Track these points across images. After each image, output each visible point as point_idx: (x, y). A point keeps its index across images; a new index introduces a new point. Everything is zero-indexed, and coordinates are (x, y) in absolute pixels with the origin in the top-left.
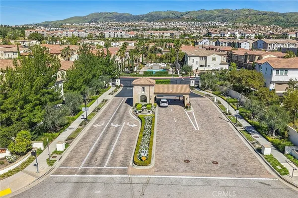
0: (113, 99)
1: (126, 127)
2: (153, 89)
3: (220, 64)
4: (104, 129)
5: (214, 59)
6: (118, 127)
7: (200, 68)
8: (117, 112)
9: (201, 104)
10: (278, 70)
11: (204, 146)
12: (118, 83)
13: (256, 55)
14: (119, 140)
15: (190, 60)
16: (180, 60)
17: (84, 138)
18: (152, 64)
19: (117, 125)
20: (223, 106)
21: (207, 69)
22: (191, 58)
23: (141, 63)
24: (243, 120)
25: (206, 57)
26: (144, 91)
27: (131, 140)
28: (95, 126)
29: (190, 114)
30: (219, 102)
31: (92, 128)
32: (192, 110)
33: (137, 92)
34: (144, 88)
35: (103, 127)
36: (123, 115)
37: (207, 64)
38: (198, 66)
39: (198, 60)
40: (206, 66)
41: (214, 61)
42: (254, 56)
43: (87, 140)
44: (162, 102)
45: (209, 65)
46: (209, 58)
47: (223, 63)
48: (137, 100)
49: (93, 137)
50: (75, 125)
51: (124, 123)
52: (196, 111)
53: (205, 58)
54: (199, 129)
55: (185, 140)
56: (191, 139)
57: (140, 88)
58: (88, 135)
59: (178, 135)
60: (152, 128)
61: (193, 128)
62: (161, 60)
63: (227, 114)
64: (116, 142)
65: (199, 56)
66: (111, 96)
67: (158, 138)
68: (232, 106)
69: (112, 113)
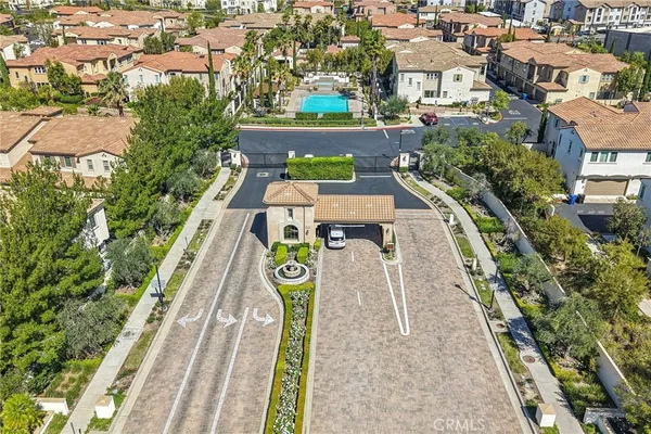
0: (225, 216)
1: (251, 328)
2: (311, 213)
3: (471, 90)
4: (202, 335)
5: (458, 78)
6: (233, 326)
7: (425, 101)
8: (232, 269)
9: (420, 234)
10: (595, 152)
11: (417, 394)
12: (237, 158)
13: (554, 68)
14: (234, 376)
15: (402, 79)
16: (382, 72)
17: (156, 370)
18: (317, 78)
19: (232, 320)
20: (467, 242)
21: (441, 101)
22: (406, 74)
23: (291, 71)
24: (506, 295)
25: (440, 73)
26: (291, 215)
27: (258, 377)
28: (183, 321)
29: (394, 273)
30: (459, 229)
31: (176, 328)
32: (399, 258)
33: (277, 219)
34: (291, 210)
35: (200, 323)
36: (246, 280)
37: (443, 90)
38: (421, 93)
39: (421, 81)
40: (438, 96)
41: (458, 83)
42: (549, 69)
43: (163, 376)
44: (333, 239)
45: (445, 92)
46: (448, 75)
47: (477, 86)
48: (275, 235)
49: (176, 364)
50: (137, 322)
51: (246, 311)
52: (407, 262)
53: (439, 75)
54: (408, 333)
55: (377, 372)
56: (390, 371)
57: (283, 211)
58: (165, 357)
59: (362, 354)
60: (307, 335)
61: (396, 328)
62: (337, 64)
63: (473, 274)
64: (226, 383)
65: (424, 72)
66: (219, 204)
67: (319, 369)
68: (485, 243)
69: (221, 273)
